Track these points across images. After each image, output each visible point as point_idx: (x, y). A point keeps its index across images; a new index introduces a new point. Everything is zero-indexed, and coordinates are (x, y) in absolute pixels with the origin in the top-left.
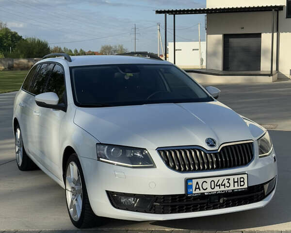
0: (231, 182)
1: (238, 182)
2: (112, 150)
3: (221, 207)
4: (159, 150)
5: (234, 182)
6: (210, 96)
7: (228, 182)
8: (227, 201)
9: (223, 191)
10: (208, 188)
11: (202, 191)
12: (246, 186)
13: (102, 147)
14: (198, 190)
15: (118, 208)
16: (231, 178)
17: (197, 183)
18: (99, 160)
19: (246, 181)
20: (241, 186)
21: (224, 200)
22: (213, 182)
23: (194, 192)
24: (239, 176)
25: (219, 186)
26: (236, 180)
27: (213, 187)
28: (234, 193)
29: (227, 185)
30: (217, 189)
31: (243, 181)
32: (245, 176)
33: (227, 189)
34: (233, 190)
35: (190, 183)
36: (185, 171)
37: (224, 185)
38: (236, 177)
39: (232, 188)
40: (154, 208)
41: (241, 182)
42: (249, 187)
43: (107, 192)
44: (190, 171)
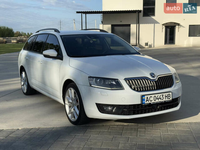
0: (164, 96)
1: (167, 96)
2: (98, 81)
3: (158, 110)
4: (126, 80)
5: (166, 97)
6: (138, 51)
7: (163, 97)
8: (161, 107)
9: (160, 102)
10: (152, 100)
11: (150, 102)
12: (171, 99)
13: (92, 78)
14: (147, 101)
15: (103, 113)
16: (164, 94)
17: (147, 98)
18: (91, 86)
19: (171, 96)
20: (169, 99)
21: (160, 107)
22: (155, 97)
23: (146, 103)
24: (168, 93)
25: (158, 99)
26: (166, 96)
27: (155, 100)
28: (165, 103)
29: (162, 98)
30: (157, 101)
31: (170, 96)
32: (171, 93)
33: (162, 100)
34: (165, 101)
35: (143, 98)
36: (140, 91)
37: (161, 98)
38: (166, 94)
39: (164, 100)
40: (123, 112)
41: (169, 96)
42: (172, 99)
43: (96, 104)
44: (143, 91)
